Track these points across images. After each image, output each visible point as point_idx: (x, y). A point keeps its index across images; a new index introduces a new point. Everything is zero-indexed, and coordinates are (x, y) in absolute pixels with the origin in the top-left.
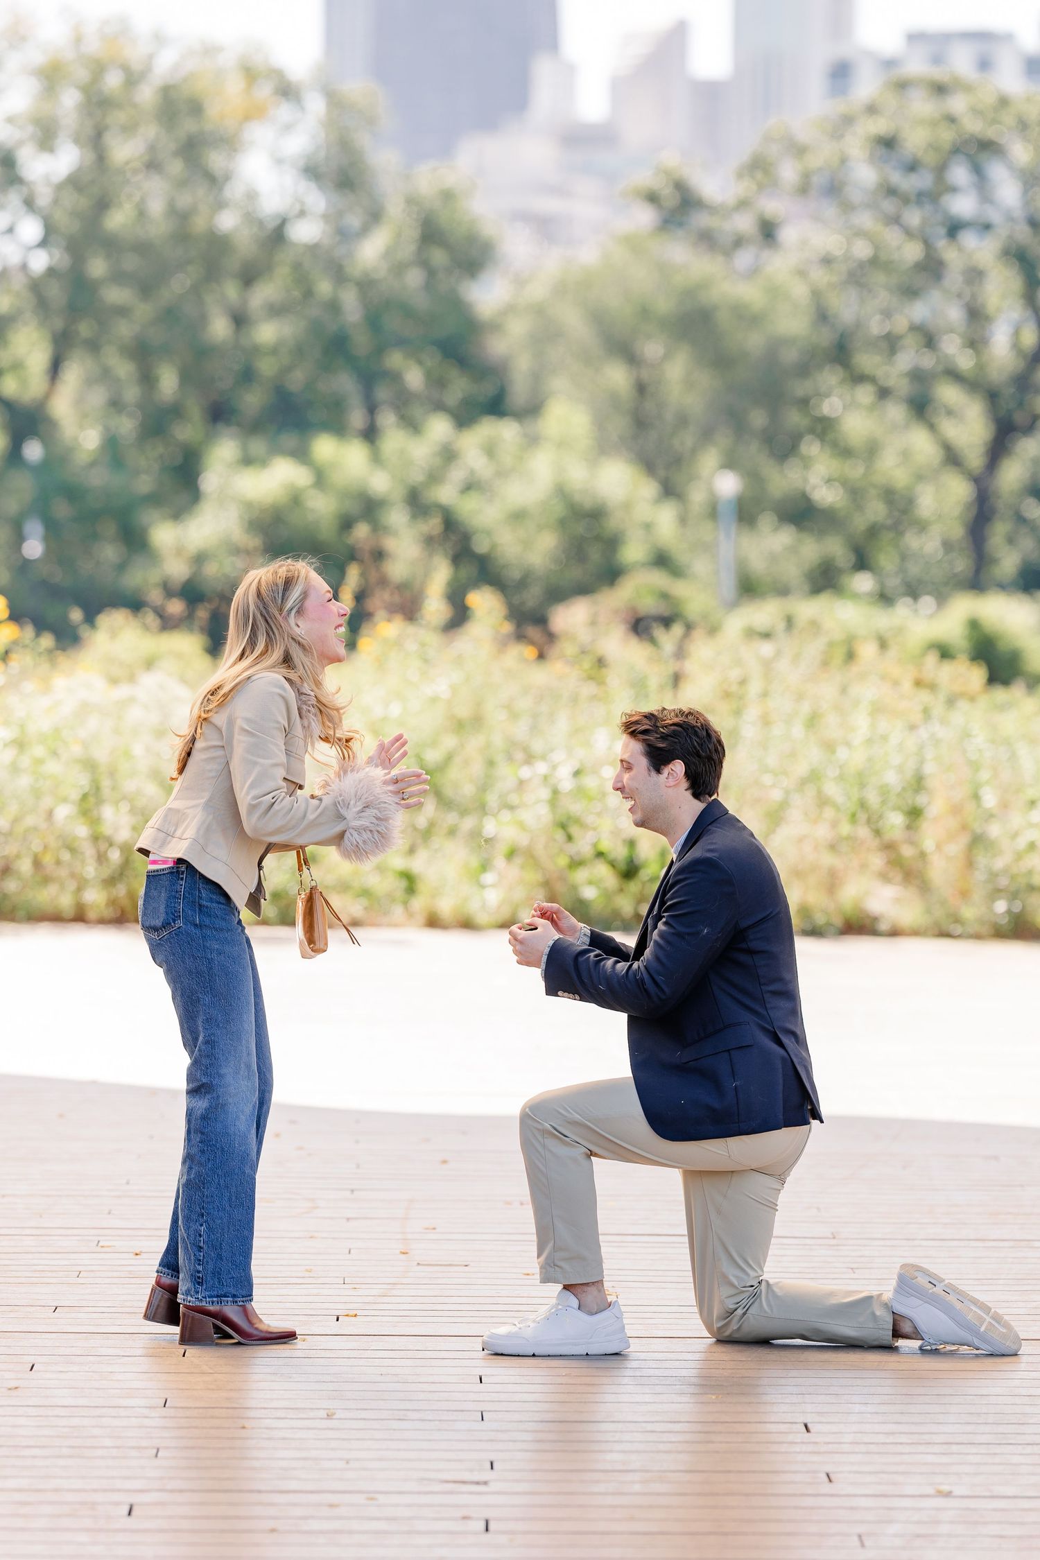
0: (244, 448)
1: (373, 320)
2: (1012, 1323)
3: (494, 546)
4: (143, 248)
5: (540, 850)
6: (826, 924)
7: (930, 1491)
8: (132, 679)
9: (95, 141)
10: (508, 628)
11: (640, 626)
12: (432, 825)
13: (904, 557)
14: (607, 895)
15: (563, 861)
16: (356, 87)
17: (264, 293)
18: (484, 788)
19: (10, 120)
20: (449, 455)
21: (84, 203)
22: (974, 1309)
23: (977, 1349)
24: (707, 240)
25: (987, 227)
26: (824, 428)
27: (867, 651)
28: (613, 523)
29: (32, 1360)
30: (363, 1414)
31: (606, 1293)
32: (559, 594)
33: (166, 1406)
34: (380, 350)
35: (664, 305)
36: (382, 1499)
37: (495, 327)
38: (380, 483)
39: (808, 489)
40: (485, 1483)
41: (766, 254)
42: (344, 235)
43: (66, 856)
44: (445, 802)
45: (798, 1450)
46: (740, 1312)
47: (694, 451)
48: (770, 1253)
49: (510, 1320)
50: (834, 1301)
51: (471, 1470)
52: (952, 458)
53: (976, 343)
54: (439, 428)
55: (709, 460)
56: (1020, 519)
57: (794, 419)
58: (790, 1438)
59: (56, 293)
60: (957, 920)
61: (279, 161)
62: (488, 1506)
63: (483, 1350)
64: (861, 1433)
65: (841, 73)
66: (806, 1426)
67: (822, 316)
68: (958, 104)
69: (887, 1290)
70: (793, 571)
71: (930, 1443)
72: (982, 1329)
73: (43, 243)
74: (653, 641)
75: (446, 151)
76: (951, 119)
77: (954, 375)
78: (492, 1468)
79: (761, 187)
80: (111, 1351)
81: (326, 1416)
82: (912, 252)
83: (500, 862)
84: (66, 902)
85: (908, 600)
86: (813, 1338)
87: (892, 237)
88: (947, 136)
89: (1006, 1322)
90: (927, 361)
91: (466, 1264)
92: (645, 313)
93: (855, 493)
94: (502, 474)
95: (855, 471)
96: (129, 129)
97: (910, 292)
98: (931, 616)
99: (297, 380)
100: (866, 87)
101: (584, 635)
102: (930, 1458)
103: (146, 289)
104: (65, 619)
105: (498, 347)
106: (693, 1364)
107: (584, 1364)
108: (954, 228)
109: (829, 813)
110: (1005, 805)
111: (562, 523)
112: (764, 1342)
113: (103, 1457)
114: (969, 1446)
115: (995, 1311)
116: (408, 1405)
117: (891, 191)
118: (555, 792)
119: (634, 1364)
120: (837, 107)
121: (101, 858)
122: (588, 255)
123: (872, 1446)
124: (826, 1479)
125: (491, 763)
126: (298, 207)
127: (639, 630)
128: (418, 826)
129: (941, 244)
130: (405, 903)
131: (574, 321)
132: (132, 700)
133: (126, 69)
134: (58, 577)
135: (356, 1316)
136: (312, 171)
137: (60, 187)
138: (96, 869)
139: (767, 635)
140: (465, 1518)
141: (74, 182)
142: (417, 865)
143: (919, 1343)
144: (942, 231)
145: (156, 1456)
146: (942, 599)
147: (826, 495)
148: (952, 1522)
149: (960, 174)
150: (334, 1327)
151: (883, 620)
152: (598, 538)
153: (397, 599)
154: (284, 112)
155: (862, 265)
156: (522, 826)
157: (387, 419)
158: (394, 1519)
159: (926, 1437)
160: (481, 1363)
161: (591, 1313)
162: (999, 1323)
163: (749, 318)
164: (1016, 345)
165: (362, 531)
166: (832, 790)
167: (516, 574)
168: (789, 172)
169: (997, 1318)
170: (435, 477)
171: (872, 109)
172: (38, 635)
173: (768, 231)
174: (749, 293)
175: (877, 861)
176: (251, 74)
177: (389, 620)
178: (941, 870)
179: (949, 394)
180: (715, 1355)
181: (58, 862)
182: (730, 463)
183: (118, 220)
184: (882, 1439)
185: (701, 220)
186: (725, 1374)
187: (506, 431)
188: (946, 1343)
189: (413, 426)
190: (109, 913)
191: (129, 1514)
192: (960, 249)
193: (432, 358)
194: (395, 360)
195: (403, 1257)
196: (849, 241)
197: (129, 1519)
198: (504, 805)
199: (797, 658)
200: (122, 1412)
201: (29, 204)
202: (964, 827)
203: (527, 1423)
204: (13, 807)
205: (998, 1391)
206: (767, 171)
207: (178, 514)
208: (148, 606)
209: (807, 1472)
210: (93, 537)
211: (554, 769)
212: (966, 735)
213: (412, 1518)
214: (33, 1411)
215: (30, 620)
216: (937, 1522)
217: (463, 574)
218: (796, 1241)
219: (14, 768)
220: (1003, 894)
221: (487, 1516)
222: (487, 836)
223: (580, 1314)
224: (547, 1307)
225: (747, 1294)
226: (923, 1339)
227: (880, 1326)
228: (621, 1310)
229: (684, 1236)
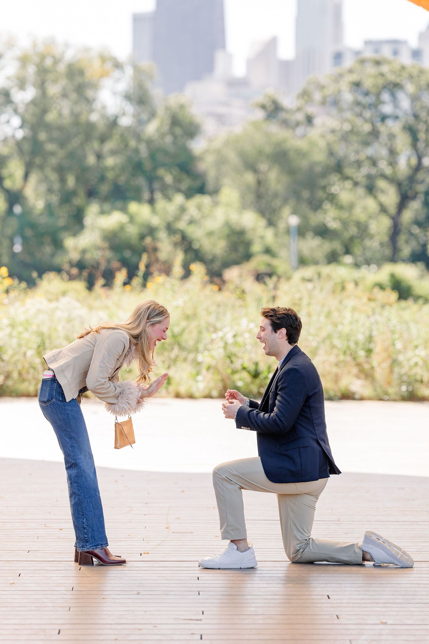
0: (101, 207)
1: (152, 156)
2: (410, 555)
3: (201, 246)
4: (60, 128)
5: (220, 367)
6: (333, 395)
7: (378, 622)
8: (57, 299)
9: (42, 86)
10: (207, 278)
11: (259, 277)
12: (177, 357)
13: (364, 249)
14: (247, 385)
15: (229, 371)
16: (145, 64)
17: (109, 146)
18: (198, 341)
19: (8, 78)
20: (183, 209)
21: (37, 110)
22: (395, 549)
23: (396, 565)
24: (285, 123)
25: (397, 118)
26: (332, 198)
27: (350, 286)
28: (249, 236)
29: (19, 572)
30: (152, 593)
31: (248, 543)
32: (227, 264)
33: (73, 590)
34: (155, 168)
35: (268, 149)
36: (159, 627)
37: (200, 158)
38: (155, 221)
39: (326, 222)
40: (200, 620)
41: (309, 129)
42: (141, 123)
43: (31, 371)
44: (182, 348)
45: (325, 606)
46: (301, 550)
47: (280, 207)
48: (313, 527)
50: (339, 546)
51: (195, 615)
52: (383, 209)
53: (393, 163)
54: (179, 199)
55: (286, 211)
56: (411, 234)
57: (320, 194)
58: (322, 601)
59: (27, 147)
60: (386, 393)
61: (115, 94)
62: (202, 629)
63: (199, 567)
64: (350, 599)
65: (338, 57)
66: (328, 596)
67: (331, 153)
68: (385, 69)
69: (360, 542)
70: (320, 255)
71: (378, 603)
72: (398, 557)
73: (21, 127)
74: (265, 283)
75: (181, 88)
76: (382, 75)
77: (384, 176)
78: (203, 614)
79: (306, 102)
80: (50, 568)
81: (137, 594)
82: (367, 128)
83: (204, 371)
84: (31, 389)
85: (366, 266)
86: (331, 561)
87: (359, 122)
88: (380, 81)
89: (408, 554)
90: (373, 171)
91: (192, 532)
92: (260, 152)
93: (345, 224)
94: (204, 217)
95: (345, 215)
96: (55, 81)
97: (366, 144)
98: (375, 273)
99: (122, 180)
100: (348, 62)
101: (237, 281)
102: (378, 609)
103: (62, 144)
104: (30, 276)
105: (202, 166)
106: (283, 572)
107: (239, 572)
108: (384, 118)
109: (335, 351)
110: (405, 348)
111: (228, 236)
112: (311, 563)
113: (48, 611)
114: (393, 604)
115: (404, 550)
116: (169, 589)
117: (358, 103)
118: (226, 344)
119: (259, 572)
120: (337, 70)
122: (238, 130)
123: (354, 604)
124: (336, 618)
125: (200, 332)
126: (122, 112)
127: (259, 279)
128: (171, 357)
129: (379, 125)
130: (167, 388)
131: (232, 156)
132: (57, 308)
133: (54, 57)
134: (28, 259)
135: (148, 553)
136: (128, 97)
137: (28, 105)
139: (310, 280)
140: (192, 634)
141: (34, 102)
142: (171, 373)
144: (379, 119)
145: (69, 610)
146: (379, 265)
147: (333, 225)
148: (387, 635)
149: (386, 96)
150: (140, 558)
151: (356, 274)
152: (242, 242)
153: (162, 267)
154: (117, 74)
155: (347, 133)
156: (213, 357)
157: (158, 196)
158: (164, 635)
159: (376, 600)
160: (198, 572)
161: (242, 552)
162: (405, 555)
163: (302, 154)
164: (409, 164)
165: (148, 240)
166: (337, 342)
167: (210, 257)
168: (317, 96)
169: (404, 553)
170: (177, 218)
171: (351, 71)
172: (20, 282)
173: (309, 120)
174: (302, 144)
175: (355, 370)
176: (103, 59)
177: (160, 276)
178: (380, 374)
179: (382, 184)
180: (292, 568)
181: (28, 373)
182: (295, 212)
183: (51, 117)
184: (359, 601)
185: (283, 115)
186: (296, 575)
187: (206, 200)
188: (384, 563)
189: (168, 198)
191: (59, 633)
192: (386, 126)
193: (176, 171)
194: (161, 172)
195: (167, 529)
196: (342, 124)
197: (58, 635)
198: (206, 349)
199: (322, 289)
200: (56, 593)
201: (16, 111)
202: (389, 356)
203: (217, 596)
204: (10, 352)
205: (405, 582)
206: (309, 96)
207: (75, 234)
208: (63, 271)
209: (329, 615)
210: (41, 244)
211: (225, 334)
212: (389, 320)
213: (171, 634)
214: (20, 593)
215: (16, 277)
216: (381, 635)
217: (189, 257)
218: (324, 522)
219: (10, 336)
220: (405, 383)
221: (201, 633)
222: (199, 361)
223: (237, 552)
224: (224, 549)
225: (304, 543)
226: (375, 561)
227: (358, 556)
228: (254, 550)
229: (279, 520)
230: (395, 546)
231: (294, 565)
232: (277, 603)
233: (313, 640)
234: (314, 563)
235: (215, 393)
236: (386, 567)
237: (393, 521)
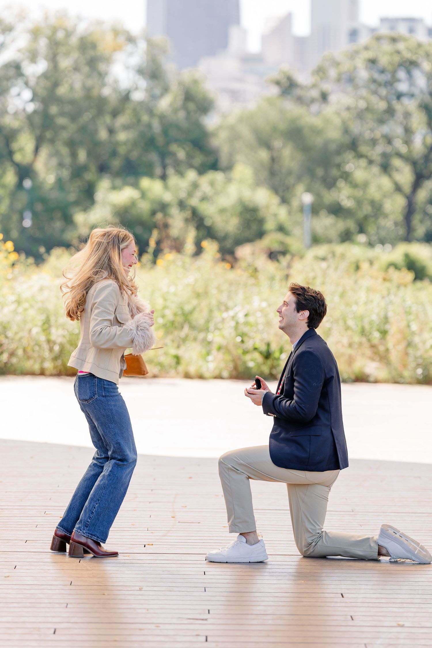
0: (113, 182)
1: (165, 132)
3: (213, 223)
4: (72, 102)
5: (231, 347)
6: (348, 378)
7: (395, 624)
9: (53, 59)
10: (218, 256)
11: (272, 255)
12: (187, 336)
13: (378, 228)
14: (258, 365)
15: (240, 351)
16: (159, 38)
17: (122, 120)
18: (208, 321)
19: (19, 51)
20: (195, 186)
21: (48, 84)
22: (412, 544)
23: (413, 561)
24: (300, 100)
25: (412, 96)
26: (346, 176)
27: (365, 266)
28: (262, 214)
29: (15, 564)
30: (155, 589)
31: (258, 535)
32: (240, 242)
33: (72, 584)
34: (168, 144)
35: (282, 126)
36: (162, 626)
37: (214, 134)
38: (168, 197)
39: (340, 200)
40: (206, 620)
41: (323, 106)
42: (154, 98)
43: (37, 348)
44: (193, 327)
45: (339, 605)
46: (314, 544)
47: (294, 185)
48: (326, 518)
49: (217, 547)
50: (353, 539)
51: (200, 614)
52: (398, 188)
53: (408, 142)
54: (191, 175)
55: (300, 189)
56: (425, 213)
57: (334, 172)
58: (335, 600)
59: (37, 120)
60: (401, 376)
61: (128, 68)
62: (207, 630)
63: (206, 560)
64: (365, 598)
65: (354, 34)
66: (342, 595)
67: (346, 131)
68: (401, 46)
69: (375, 535)
70: (333, 233)
71: (394, 603)
72: (416, 553)
73: (32, 100)
74: (278, 261)
75: (194, 63)
76: (398, 52)
77: (399, 155)
78: (209, 613)
79: (322, 79)
80: (48, 560)
81: (139, 589)
82: (382, 105)
83: (214, 352)
84: (37, 367)
85: (381, 246)
86: (344, 555)
87: (374, 99)
88: (397, 59)
89: (426, 549)
90: (389, 149)
91: (199, 522)
92: (275, 129)
93: (359, 202)
94: (217, 193)
95: (359, 193)
96: (67, 54)
97: (381, 121)
98: (390, 252)
99: (135, 155)
100: (364, 39)
101: (249, 259)
102: (395, 610)
103: (74, 118)
104: (38, 251)
105: (214, 142)
106: (294, 567)
107: (248, 566)
108: (399, 96)
109: (349, 333)
110: (421, 330)
111: (241, 214)
112: (323, 557)
113: (43, 608)
114: (411, 604)
115: (421, 545)
116: (174, 585)
117: (374, 81)
118: (237, 323)
119: (269, 567)
120: (352, 47)
121: (51, 350)
122: (252, 106)
123: (370, 604)
124: (350, 619)
125: (211, 311)
126: (135, 86)
127: (272, 257)
128: (181, 336)
129: (394, 102)
130: (176, 368)
131: (246, 132)
133: (66, 30)
134: (38, 234)
135: (152, 545)
136: (140, 71)
137: (39, 78)
138: (49, 354)
139: (324, 259)
140: (197, 635)
141: (45, 76)
142: (180, 352)
143: (389, 558)
144: (395, 97)
145: (67, 607)
146: (394, 245)
147: (347, 203)
148: (404, 639)
149: (402, 74)
150: (144, 550)
151: (371, 253)
152: (255, 220)
153: (173, 244)
154: (129, 48)
155: (362, 111)
156: (223, 337)
157: (170, 171)
158: (167, 636)
159: (393, 600)
160: (205, 566)
161: (251, 544)
162: (423, 550)
163: (317, 131)
164: (424, 143)
165: (159, 216)
166: (351, 323)
167: (222, 234)
168: (333, 73)
169: (422, 548)
170: (190, 195)
171: (366, 48)
172: (27, 258)
173: (324, 97)
174: (317, 122)
175: (368, 352)
176: (116, 32)
177: (170, 253)
178: (394, 356)
179: (397, 162)
180: (303, 562)
181: (33, 351)
182: (308, 190)
183: (62, 91)
184: (374, 601)
185: (298, 92)
186: (308, 571)
187: (218, 176)
188: (400, 558)
189: (181, 174)
190: (54, 372)
191: (54, 633)
192: (402, 104)
193: (189, 147)
194: (174, 147)
195: (173, 519)
196: (357, 101)
197: (54, 636)
198: (216, 328)
199: (336, 269)
200: (53, 587)
201: (26, 84)
202: (404, 338)
203: (224, 593)
204: (15, 328)
205: (423, 580)
206: (324, 73)
207: (86, 209)
208: (72, 246)
209: (343, 615)
210: (52, 219)
211: (237, 314)
212: (404, 301)
213: (175, 635)
214: (15, 587)
215: (24, 251)
216: (398, 638)
217: (201, 234)
218: (337, 513)
219: (15, 312)
220: (420, 366)
221: (207, 634)
222: (209, 341)
223: (246, 545)
224: (233, 541)
225: (317, 537)
226: (391, 556)
227: (373, 551)
228: (264, 543)
229: (289, 510)
230: (413, 541)
231: (306, 560)
232: (288, 601)
233: (325, 643)
234: (327, 558)
235: (225, 374)
236: (403, 563)
237: (409, 513)
